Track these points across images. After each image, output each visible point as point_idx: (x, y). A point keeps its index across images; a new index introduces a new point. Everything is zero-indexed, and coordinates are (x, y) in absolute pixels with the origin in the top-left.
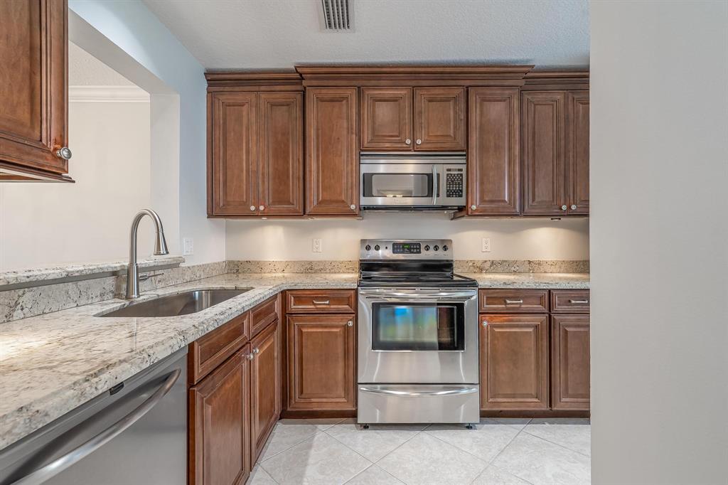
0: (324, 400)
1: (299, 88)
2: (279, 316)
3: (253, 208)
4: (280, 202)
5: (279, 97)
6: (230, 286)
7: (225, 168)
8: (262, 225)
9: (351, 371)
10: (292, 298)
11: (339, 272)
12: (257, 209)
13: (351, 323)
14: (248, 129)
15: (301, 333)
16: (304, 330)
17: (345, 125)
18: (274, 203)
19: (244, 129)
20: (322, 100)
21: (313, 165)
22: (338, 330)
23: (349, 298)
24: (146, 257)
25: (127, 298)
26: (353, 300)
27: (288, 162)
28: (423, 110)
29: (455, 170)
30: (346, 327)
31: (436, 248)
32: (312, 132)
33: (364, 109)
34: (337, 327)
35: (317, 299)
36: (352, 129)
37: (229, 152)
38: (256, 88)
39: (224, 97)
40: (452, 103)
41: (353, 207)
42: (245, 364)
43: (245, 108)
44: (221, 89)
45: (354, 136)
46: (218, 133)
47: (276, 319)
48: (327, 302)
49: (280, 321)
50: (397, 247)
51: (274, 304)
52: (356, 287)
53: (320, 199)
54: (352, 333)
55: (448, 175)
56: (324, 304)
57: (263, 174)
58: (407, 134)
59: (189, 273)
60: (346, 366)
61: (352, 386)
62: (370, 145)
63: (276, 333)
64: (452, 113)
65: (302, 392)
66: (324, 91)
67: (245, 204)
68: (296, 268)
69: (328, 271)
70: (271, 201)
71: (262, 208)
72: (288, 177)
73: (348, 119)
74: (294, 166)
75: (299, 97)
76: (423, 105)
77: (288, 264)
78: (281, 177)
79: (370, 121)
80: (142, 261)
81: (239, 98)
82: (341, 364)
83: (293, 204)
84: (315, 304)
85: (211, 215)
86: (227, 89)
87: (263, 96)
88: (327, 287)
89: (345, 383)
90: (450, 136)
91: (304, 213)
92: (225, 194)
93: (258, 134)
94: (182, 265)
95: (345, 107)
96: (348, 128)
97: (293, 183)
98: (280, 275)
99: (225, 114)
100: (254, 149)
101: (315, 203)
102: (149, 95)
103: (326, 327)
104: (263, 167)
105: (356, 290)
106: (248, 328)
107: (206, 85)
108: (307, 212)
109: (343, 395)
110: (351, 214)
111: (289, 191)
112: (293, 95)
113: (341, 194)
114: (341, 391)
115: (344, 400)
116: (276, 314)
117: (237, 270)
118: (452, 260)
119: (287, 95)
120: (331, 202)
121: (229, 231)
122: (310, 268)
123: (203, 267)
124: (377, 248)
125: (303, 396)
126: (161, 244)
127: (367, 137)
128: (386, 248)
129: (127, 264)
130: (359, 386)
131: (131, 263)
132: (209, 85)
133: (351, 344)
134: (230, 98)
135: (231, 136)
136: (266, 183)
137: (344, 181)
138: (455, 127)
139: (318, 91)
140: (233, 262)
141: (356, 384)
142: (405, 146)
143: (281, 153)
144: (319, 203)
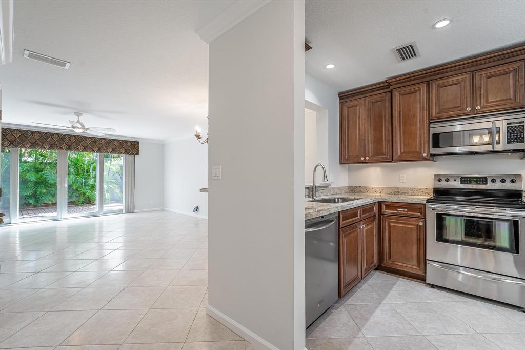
0: (404, 265)
1: (388, 90)
2: (377, 214)
3: (362, 158)
4: (378, 155)
5: (377, 98)
6: (352, 197)
7: (348, 139)
8: (368, 167)
9: (422, 252)
10: (384, 206)
11: (418, 195)
12: (365, 159)
13: (421, 224)
14: (359, 118)
15: (389, 226)
16: (391, 224)
17: (418, 106)
18: (374, 155)
19: (358, 118)
20: (403, 95)
21: (397, 133)
22: (413, 227)
23: (420, 209)
24: (320, 182)
25: (313, 198)
26: (423, 210)
27: (382, 133)
28: (482, 85)
29: (517, 123)
30: (418, 226)
31: (503, 181)
32: (396, 114)
33: (432, 94)
34: (412, 225)
35: (399, 208)
36: (424, 108)
37: (350, 131)
38: (364, 96)
39: (347, 104)
40: (511, 75)
41: (425, 155)
42: (359, 230)
43: (358, 107)
44: (346, 100)
45: (425, 112)
46: (345, 122)
47: (375, 215)
48: (406, 210)
49: (377, 217)
50: (464, 180)
51: (373, 207)
52: (425, 203)
53: (402, 151)
54: (422, 230)
55: (508, 127)
56: (404, 211)
57: (368, 140)
58: (469, 104)
59: (332, 190)
60: (418, 249)
61: (423, 261)
62: (436, 116)
63: (374, 222)
64: (511, 81)
65: (390, 257)
66: (404, 89)
67: (359, 157)
68: (389, 191)
69: (410, 194)
70: (372, 154)
71: (367, 158)
72: (382, 140)
73: (420, 102)
74: (386, 134)
75: (389, 95)
76: (482, 82)
77: (383, 189)
78: (378, 140)
79: (437, 101)
80: (317, 184)
81: (355, 102)
82: (415, 247)
83: (385, 155)
84: (398, 211)
85: (341, 163)
86: (349, 99)
87: (367, 99)
88: (405, 202)
89: (418, 258)
90: (511, 99)
91: (392, 160)
92: (348, 152)
93: (365, 119)
94: (330, 187)
95: (418, 96)
96: (420, 108)
97: (385, 144)
98: (379, 194)
99: (348, 112)
100: (362, 128)
101: (399, 154)
102: (315, 112)
103: (405, 224)
104: (368, 136)
105: (425, 205)
106: (360, 215)
107: (339, 100)
108: (394, 160)
109: (417, 265)
110: (425, 159)
111: (383, 148)
112: (385, 95)
113: (416, 147)
114: (415, 262)
115: (417, 268)
116: (375, 213)
117: (355, 191)
118: (522, 191)
119: (381, 95)
120: (409, 153)
121: (349, 170)
122: (398, 192)
123: (338, 188)
124: (447, 180)
125: (391, 260)
126: (325, 178)
127: (434, 112)
128: (455, 180)
129: (312, 184)
130: (427, 261)
131: (314, 185)
132: (340, 99)
133: (422, 236)
134: (351, 104)
135: (351, 123)
136: (370, 145)
137: (418, 139)
138: (515, 92)
139: (400, 90)
140: (352, 187)
141: (425, 260)
142: (466, 112)
143: (378, 128)
144: (401, 154)
